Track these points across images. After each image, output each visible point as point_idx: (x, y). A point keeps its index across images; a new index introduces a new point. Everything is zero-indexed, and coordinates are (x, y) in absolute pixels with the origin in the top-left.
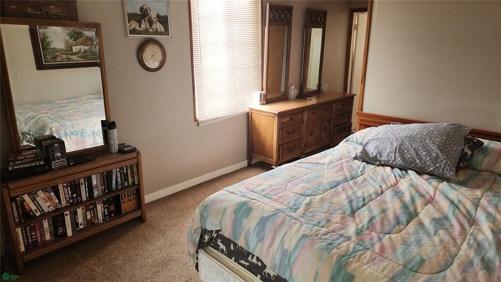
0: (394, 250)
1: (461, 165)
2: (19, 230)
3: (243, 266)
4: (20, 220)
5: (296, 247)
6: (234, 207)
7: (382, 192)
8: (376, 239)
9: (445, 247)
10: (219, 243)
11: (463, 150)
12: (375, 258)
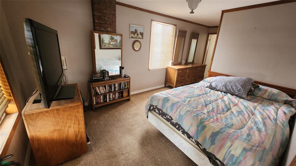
0: (222, 120)
1: (249, 93)
2: (94, 97)
3: (164, 118)
4: (95, 95)
5: (185, 114)
6: (163, 99)
7: (217, 100)
8: (215, 115)
9: (242, 121)
10: (156, 110)
11: (251, 88)
12: (214, 122)
